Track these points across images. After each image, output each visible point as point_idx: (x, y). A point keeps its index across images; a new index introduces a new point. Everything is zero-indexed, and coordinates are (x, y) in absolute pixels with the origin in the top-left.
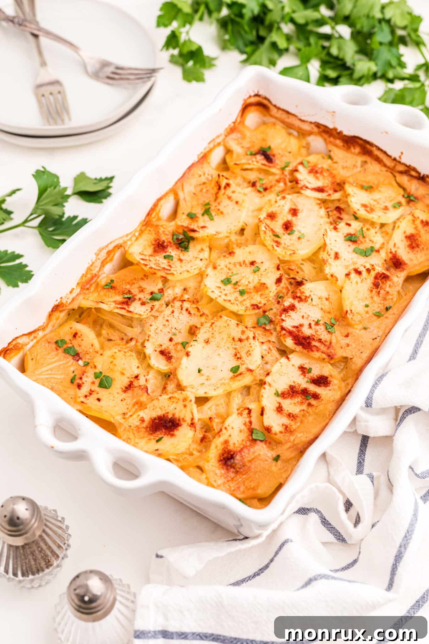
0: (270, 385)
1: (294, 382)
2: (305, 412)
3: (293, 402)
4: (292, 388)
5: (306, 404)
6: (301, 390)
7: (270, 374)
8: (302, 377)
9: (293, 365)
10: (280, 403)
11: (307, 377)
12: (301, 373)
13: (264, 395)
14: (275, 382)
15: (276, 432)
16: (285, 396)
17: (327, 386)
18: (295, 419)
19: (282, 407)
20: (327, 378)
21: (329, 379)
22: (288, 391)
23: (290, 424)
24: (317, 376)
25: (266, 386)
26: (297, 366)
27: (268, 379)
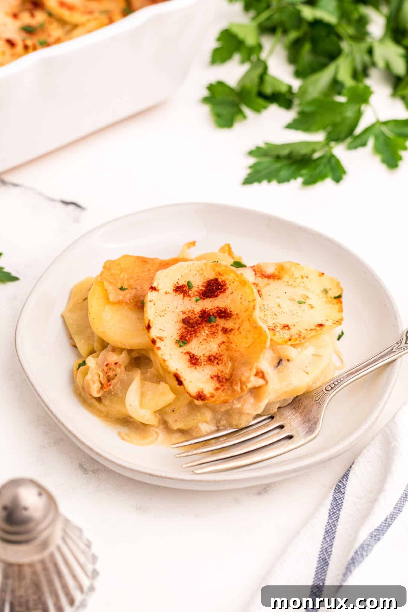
0: (161, 339)
1: (184, 313)
2: (227, 344)
3: (201, 340)
4: (186, 321)
5: (220, 333)
6: (200, 317)
7: (151, 325)
8: (187, 299)
9: (167, 294)
10: (188, 353)
11: (192, 295)
12: (182, 295)
13: (165, 357)
14: (163, 331)
15: (211, 393)
16: (187, 338)
17: (225, 290)
18: (220, 360)
19: (193, 355)
20: (216, 280)
21: (220, 280)
22: (186, 328)
23: (219, 370)
24: (202, 286)
25: (159, 344)
26: (171, 291)
27: (154, 333)
